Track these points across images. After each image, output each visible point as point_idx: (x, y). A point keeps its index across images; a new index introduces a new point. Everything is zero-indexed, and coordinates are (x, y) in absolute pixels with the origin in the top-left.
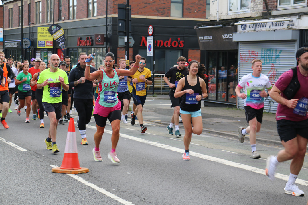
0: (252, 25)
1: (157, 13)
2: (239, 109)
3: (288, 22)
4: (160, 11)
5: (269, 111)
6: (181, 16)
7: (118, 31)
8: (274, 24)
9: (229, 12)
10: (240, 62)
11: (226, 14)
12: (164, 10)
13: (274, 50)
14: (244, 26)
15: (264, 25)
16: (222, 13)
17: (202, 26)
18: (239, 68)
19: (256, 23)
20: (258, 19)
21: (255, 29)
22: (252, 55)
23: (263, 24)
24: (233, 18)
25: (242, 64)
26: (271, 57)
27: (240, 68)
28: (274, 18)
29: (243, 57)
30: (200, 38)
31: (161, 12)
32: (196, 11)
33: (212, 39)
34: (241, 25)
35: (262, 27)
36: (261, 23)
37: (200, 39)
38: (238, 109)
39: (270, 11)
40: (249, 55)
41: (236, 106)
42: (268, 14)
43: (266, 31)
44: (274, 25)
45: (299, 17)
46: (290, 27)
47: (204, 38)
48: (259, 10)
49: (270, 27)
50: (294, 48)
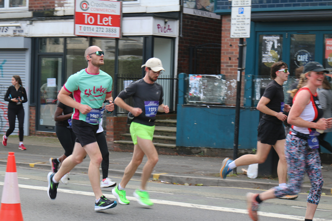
3: (14, 28)
45: (30, 22)
46: (18, 33)
50: (24, 58)
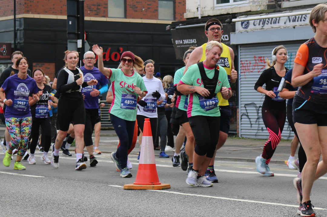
0: (259, 21)
1: (89, 12)
2: (243, 138)
4: (93, 9)
5: (289, 138)
6: (123, 16)
7: (67, 32)
8: (292, 18)
9: (215, 6)
10: (241, 72)
11: (212, 8)
12: (99, 7)
13: (292, 54)
14: (246, 23)
15: (276, 21)
16: (204, 8)
17: (180, 25)
18: (239, 81)
19: (263, 19)
20: (266, 13)
21: (262, 27)
22: (260, 62)
23: (274, 19)
24: (222, 13)
25: (245, 75)
26: (289, 63)
27: (241, 81)
28: (291, 11)
29: (245, 66)
30: (177, 42)
31: (95, 11)
32: (143, 9)
33: (196, 42)
34: (240, 22)
35: (274, 23)
36: (272, 18)
37: (177, 44)
38: (240, 138)
39: (279, 3)
40: (255, 62)
41: (236, 134)
42: (277, 7)
43: (279, 28)
44: (292, 21)
47: (183, 42)
48: (263, 2)
49: (285, 23)
